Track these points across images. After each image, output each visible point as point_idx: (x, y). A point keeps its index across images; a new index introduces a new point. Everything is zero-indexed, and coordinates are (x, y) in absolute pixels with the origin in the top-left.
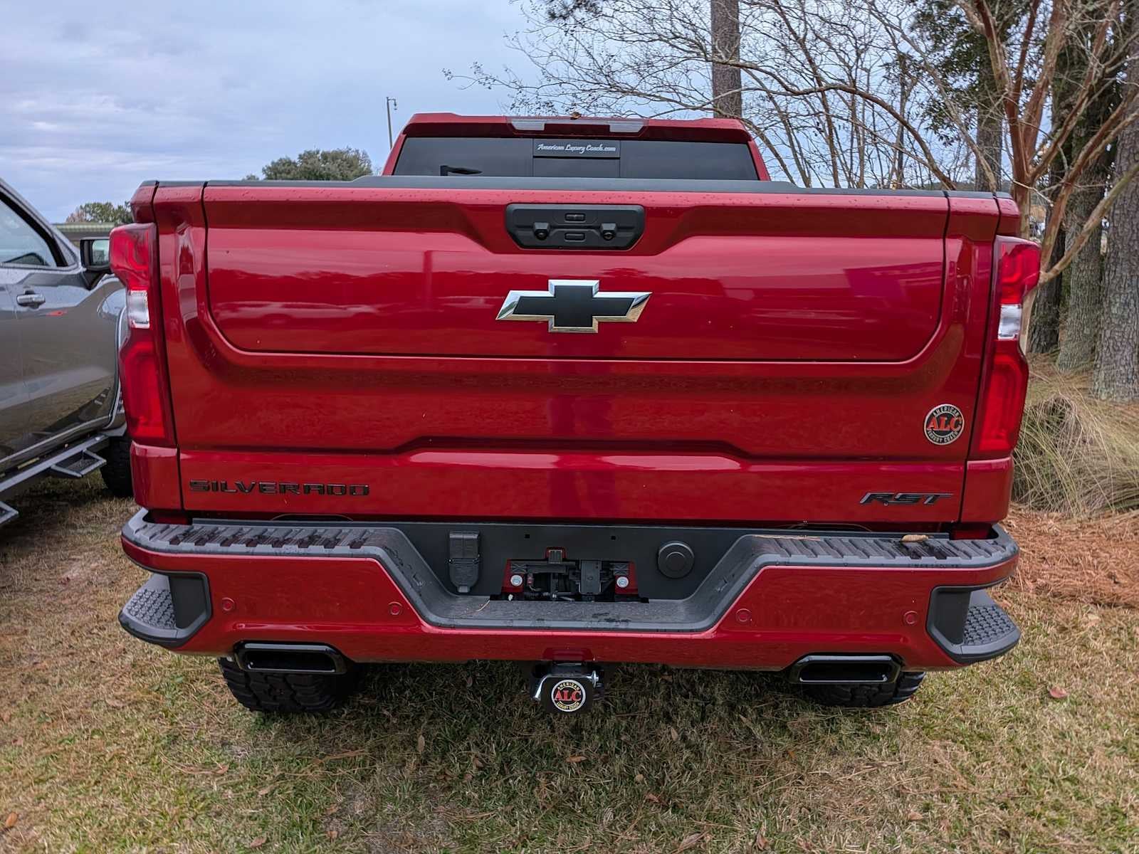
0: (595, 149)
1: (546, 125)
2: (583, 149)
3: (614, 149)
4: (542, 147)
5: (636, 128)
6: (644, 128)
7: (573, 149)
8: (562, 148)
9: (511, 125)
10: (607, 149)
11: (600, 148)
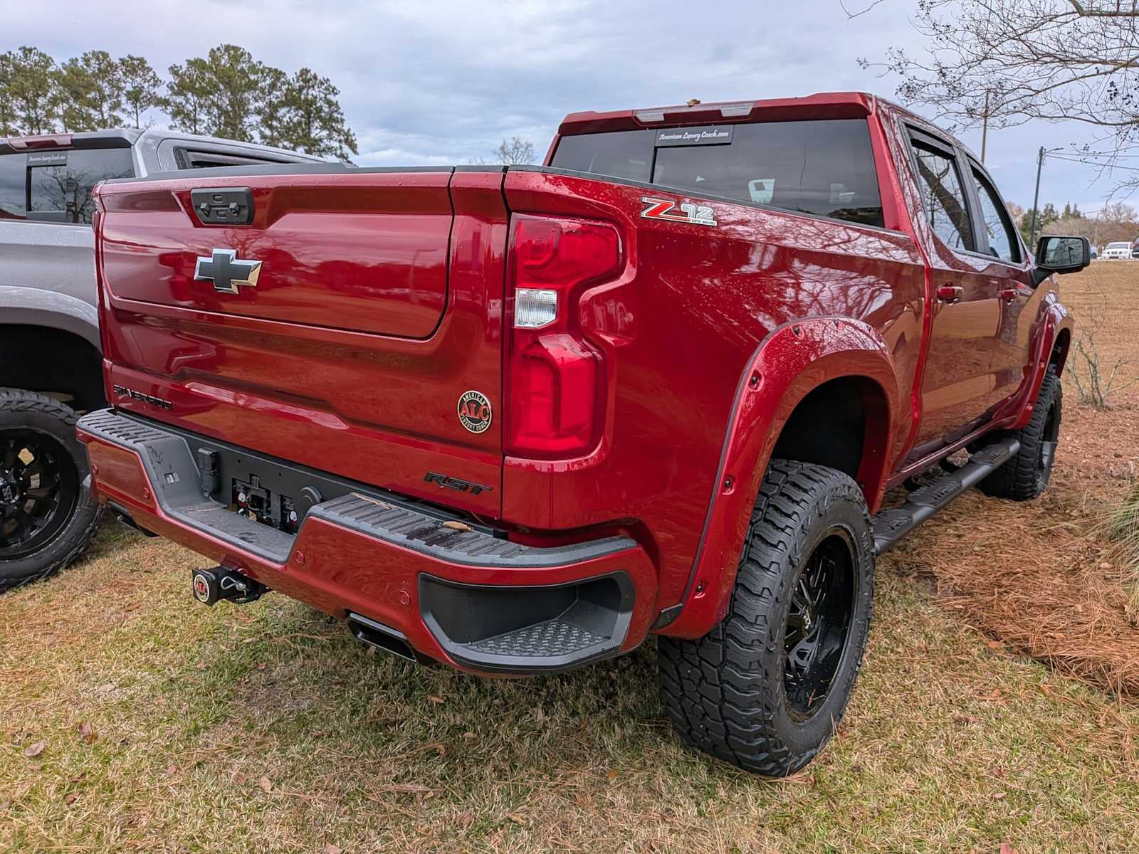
0: (710, 135)
1: (664, 115)
2: (699, 136)
3: (726, 134)
4: (663, 137)
5: (746, 111)
6: (753, 109)
7: (689, 136)
8: (680, 137)
9: (636, 118)
10: (721, 134)
11: (714, 135)
